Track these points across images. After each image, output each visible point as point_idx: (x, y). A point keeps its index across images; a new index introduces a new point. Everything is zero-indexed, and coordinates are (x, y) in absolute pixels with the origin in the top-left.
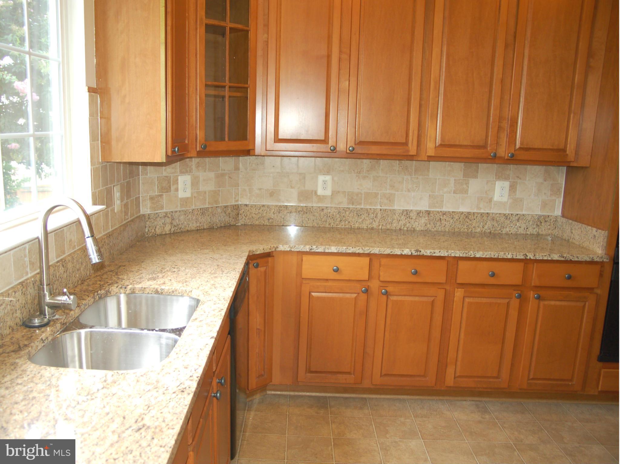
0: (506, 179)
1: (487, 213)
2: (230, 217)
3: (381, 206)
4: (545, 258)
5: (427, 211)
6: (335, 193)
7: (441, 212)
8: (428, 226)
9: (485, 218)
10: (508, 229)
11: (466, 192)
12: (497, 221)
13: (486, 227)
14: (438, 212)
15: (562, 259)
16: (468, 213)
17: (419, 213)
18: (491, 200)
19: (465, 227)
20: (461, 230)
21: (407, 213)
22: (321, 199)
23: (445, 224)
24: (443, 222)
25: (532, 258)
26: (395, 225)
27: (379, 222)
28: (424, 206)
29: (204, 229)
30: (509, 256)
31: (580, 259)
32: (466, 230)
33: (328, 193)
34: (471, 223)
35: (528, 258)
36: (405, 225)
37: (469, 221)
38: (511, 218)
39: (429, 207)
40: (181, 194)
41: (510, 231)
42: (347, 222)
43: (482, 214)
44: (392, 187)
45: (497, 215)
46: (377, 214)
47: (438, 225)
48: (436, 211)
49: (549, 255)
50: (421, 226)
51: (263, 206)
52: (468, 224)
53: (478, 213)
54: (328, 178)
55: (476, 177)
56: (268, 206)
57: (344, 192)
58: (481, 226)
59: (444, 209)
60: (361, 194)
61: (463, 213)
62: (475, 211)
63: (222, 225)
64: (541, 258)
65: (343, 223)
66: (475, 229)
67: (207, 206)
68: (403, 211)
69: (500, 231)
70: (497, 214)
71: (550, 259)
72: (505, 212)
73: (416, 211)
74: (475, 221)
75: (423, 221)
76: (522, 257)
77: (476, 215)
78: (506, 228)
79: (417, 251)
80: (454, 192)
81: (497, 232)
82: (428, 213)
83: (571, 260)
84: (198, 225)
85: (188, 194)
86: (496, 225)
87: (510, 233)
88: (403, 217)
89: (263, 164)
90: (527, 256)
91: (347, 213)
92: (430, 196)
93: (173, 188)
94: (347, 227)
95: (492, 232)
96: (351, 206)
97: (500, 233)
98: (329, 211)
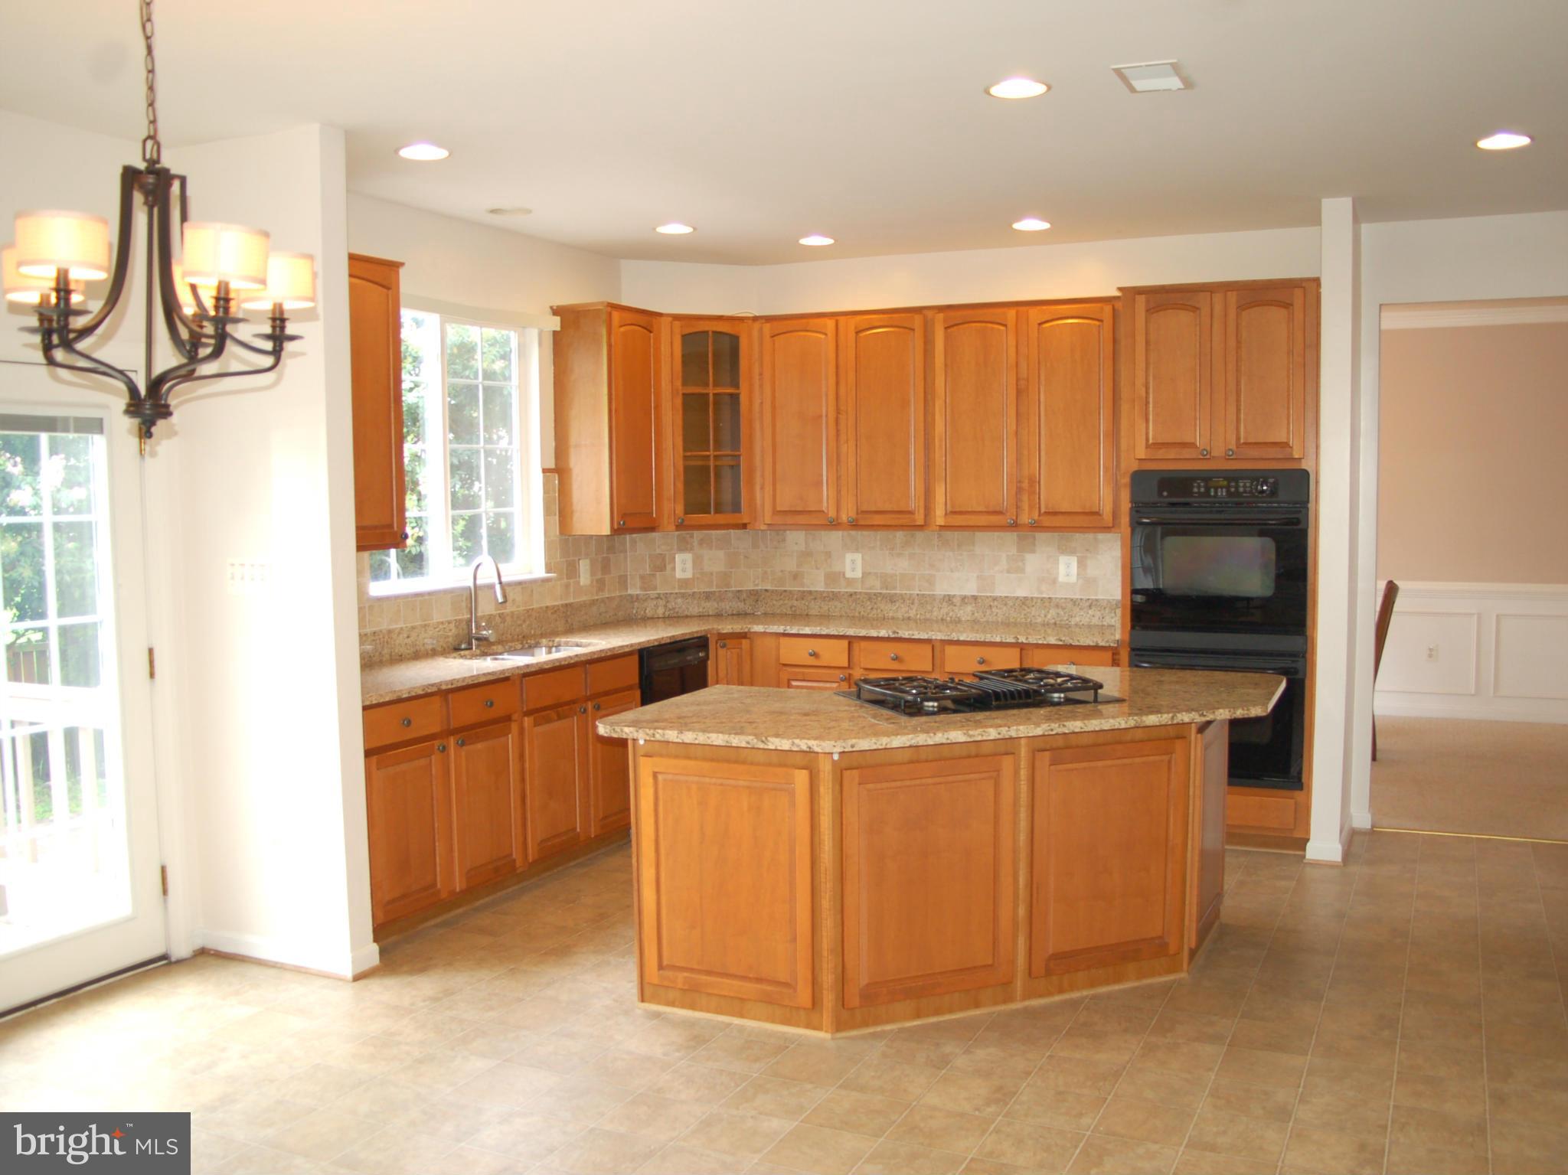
0: (1072, 552)
1: (1050, 598)
2: (745, 604)
3: (920, 591)
4: (1040, 642)
5: (973, 596)
6: (865, 574)
7: (991, 596)
8: (976, 614)
9: (1047, 604)
10: (1078, 619)
11: (1022, 570)
12: (1063, 609)
13: (1049, 616)
14: (987, 597)
15: (1061, 643)
16: (1025, 597)
17: (964, 598)
18: (1054, 581)
19: (1022, 616)
20: (1019, 620)
21: (949, 599)
22: (850, 582)
23: (997, 613)
24: (993, 610)
25: (1024, 641)
26: (935, 614)
27: (917, 610)
28: (970, 589)
29: (709, 616)
30: (998, 639)
31: (1082, 644)
32: (1023, 620)
33: (858, 574)
34: (1029, 610)
35: (1020, 641)
36: (947, 614)
37: (1026, 608)
38: (1081, 604)
39: (978, 592)
40: (679, 574)
41: (1081, 621)
42: (879, 611)
43: (1042, 599)
44: (932, 566)
45: (1063, 600)
46: (914, 600)
47: (988, 613)
48: (984, 596)
49: (1044, 638)
50: (968, 615)
51: (785, 591)
52: (1025, 612)
53: (1037, 598)
54: (858, 557)
55: (1033, 551)
56: (791, 592)
57: (876, 574)
58: (1043, 616)
59: (997, 594)
60: (896, 576)
61: (1017, 598)
62: (1035, 595)
63: (734, 612)
64: (1035, 642)
65: (875, 611)
66: (1036, 619)
67: (714, 589)
68: (945, 596)
69: (1067, 622)
70: (1062, 598)
71: (1045, 642)
72: (1072, 597)
73: (960, 596)
74: (1033, 609)
75: (969, 608)
76: (1013, 641)
77: (1035, 600)
78: (1075, 617)
79: (894, 632)
80: (1008, 572)
81: (1063, 623)
82: (975, 598)
83: (1071, 645)
84: (701, 610)
85: (689, 575)
86: (1062, 613)
87: (1081, 624)
88: (944, 604)
89: (784, 540)
90: (1018, 639)
91: (879, 599)
92: (978, 577)
93: (668, 567)
94: (880, 615)
95: (1058, 622)
96: (884, 591)
97: (1067, 624)
98: (858, 597)
